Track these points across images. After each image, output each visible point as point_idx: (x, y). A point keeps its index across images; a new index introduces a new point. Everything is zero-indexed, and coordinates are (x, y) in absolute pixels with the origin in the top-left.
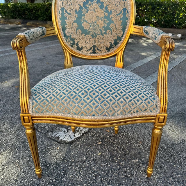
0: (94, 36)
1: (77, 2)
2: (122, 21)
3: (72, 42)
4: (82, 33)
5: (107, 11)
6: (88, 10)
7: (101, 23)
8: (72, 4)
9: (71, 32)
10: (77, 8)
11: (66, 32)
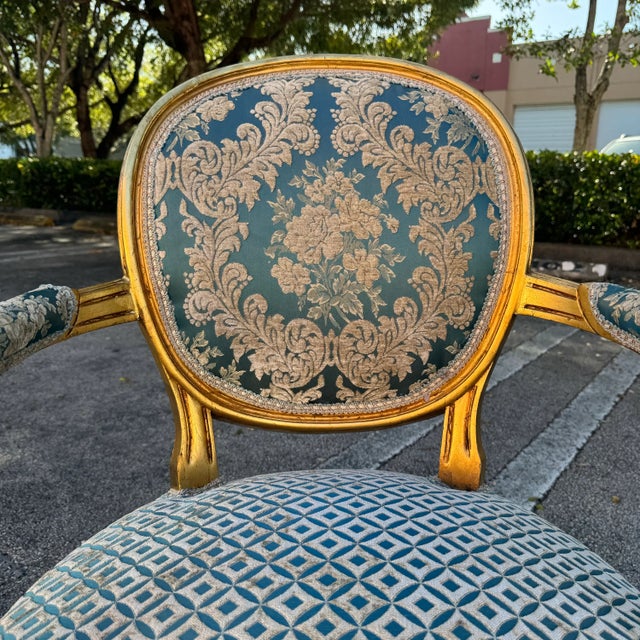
0: (330, 325)
1: (246, 166)
2: (468, 255)
3: (216, 353)
4: (270, 313)
5: (393, 206)
6: (299, 205)
7: (366, 267)
8: (219, 174)
9: (215, 305)
10: (249, 192)
11: (188, 307)
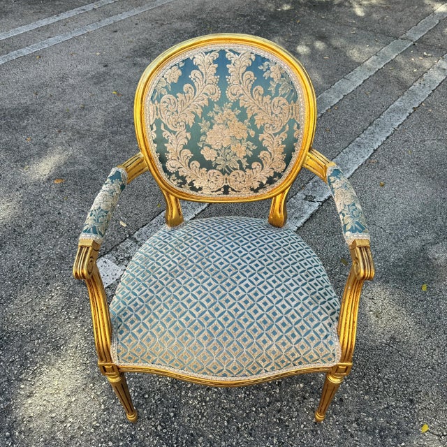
0: (226, 172)
1: (188, 107)
2: (284, 146)
3: (180, 181)
4: (201, 167)
5: (253, 127)
6: (212, 125)
7: (242, 151)
8: (177, 111)
9: (179, 165)
10: (190, 120)
11: (168, 165)
